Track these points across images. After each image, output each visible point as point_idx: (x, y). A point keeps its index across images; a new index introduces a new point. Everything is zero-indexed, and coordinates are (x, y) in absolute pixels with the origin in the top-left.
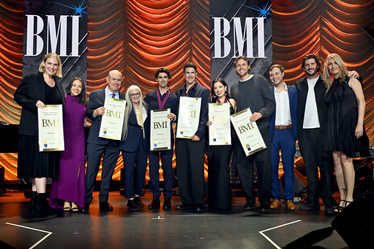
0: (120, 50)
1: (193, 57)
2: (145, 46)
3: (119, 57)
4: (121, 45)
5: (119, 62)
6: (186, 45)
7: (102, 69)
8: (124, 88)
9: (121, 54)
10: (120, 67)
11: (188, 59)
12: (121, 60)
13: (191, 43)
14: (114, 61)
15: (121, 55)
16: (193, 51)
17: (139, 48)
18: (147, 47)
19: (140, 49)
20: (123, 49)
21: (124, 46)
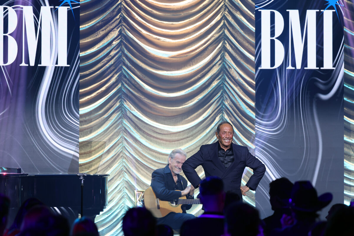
0: (114, 43)
1: (226, 54)
2: (152, 37)
3: (112, 53)
4: (116, 36)
5: (112, 62)
6: (217, 36)
7: (87, 72)
11: (219, 57)
12: (115, 58)
13: (224, 32)
14: (105, 60)
15: (116, 49)
16: (227, 44)
17: (143, 40)
18: (156, 38)
19: (146, 42)
20: (118, 41)
21: (120, 37)
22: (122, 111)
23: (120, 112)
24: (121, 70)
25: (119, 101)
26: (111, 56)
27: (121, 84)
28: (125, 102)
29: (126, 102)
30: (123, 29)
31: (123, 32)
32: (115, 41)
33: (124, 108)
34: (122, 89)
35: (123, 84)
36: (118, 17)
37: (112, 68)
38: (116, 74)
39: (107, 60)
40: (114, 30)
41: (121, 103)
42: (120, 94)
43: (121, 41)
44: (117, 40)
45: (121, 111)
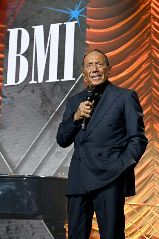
0: (143, 66)
3: (142, 77)
4: (145, 59)
5: (142, 85)
8: (150, 124)
9: (145, 71)
10: (145, 92)
15: (145, 73)
20: (148, 64)
21: (149, 60)
22: (153, 133)
23: (150, 135)
24: (151, 92)
25: (149, 123)
26: (140, 79)
27: (151, 107)
28: (154, 124)
29: (156, 123)
30: (153, 52)
31: (153, 55)
32: (145, 63)
33: (154, 130)
34: (152, 111)
35: (153, 106)
36: (147, 40)
37: (142, 91)
38: (146, 96)
39: (137, 83)
40: (144, 53)
41: (151, 125)
42: (150, 116)
43: (151, 64)
44: (146, 63)
45: (151, 133)
